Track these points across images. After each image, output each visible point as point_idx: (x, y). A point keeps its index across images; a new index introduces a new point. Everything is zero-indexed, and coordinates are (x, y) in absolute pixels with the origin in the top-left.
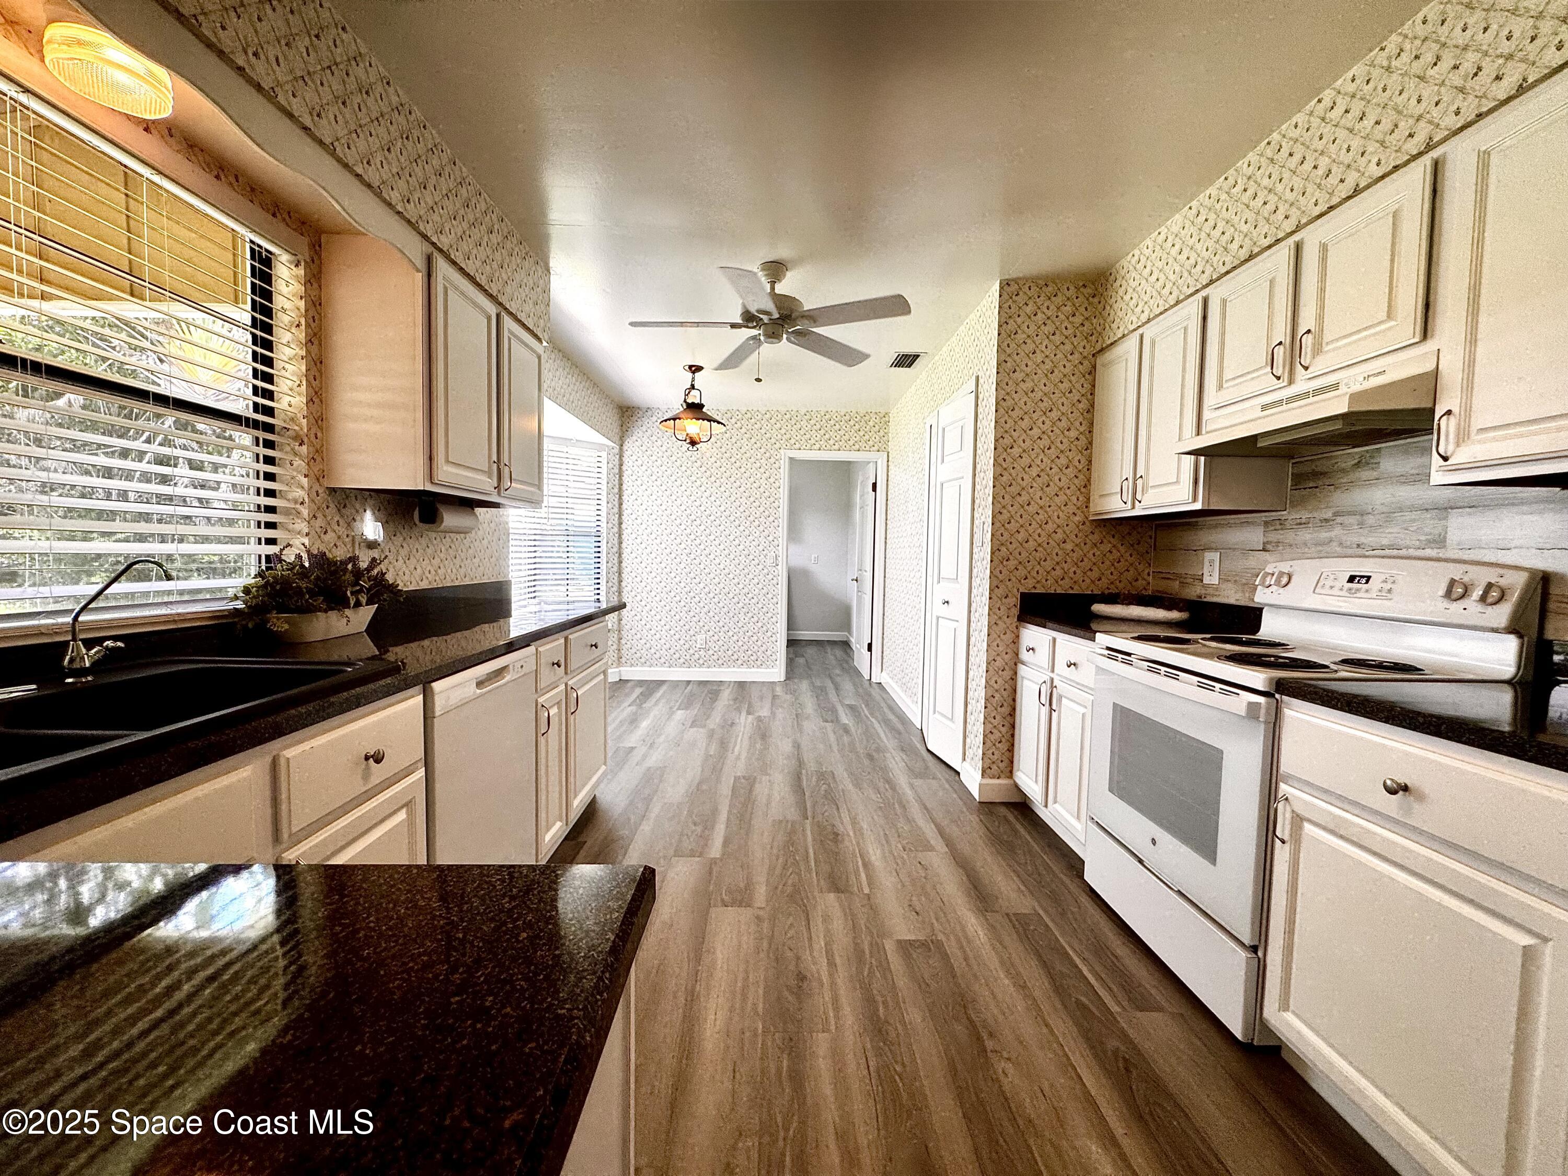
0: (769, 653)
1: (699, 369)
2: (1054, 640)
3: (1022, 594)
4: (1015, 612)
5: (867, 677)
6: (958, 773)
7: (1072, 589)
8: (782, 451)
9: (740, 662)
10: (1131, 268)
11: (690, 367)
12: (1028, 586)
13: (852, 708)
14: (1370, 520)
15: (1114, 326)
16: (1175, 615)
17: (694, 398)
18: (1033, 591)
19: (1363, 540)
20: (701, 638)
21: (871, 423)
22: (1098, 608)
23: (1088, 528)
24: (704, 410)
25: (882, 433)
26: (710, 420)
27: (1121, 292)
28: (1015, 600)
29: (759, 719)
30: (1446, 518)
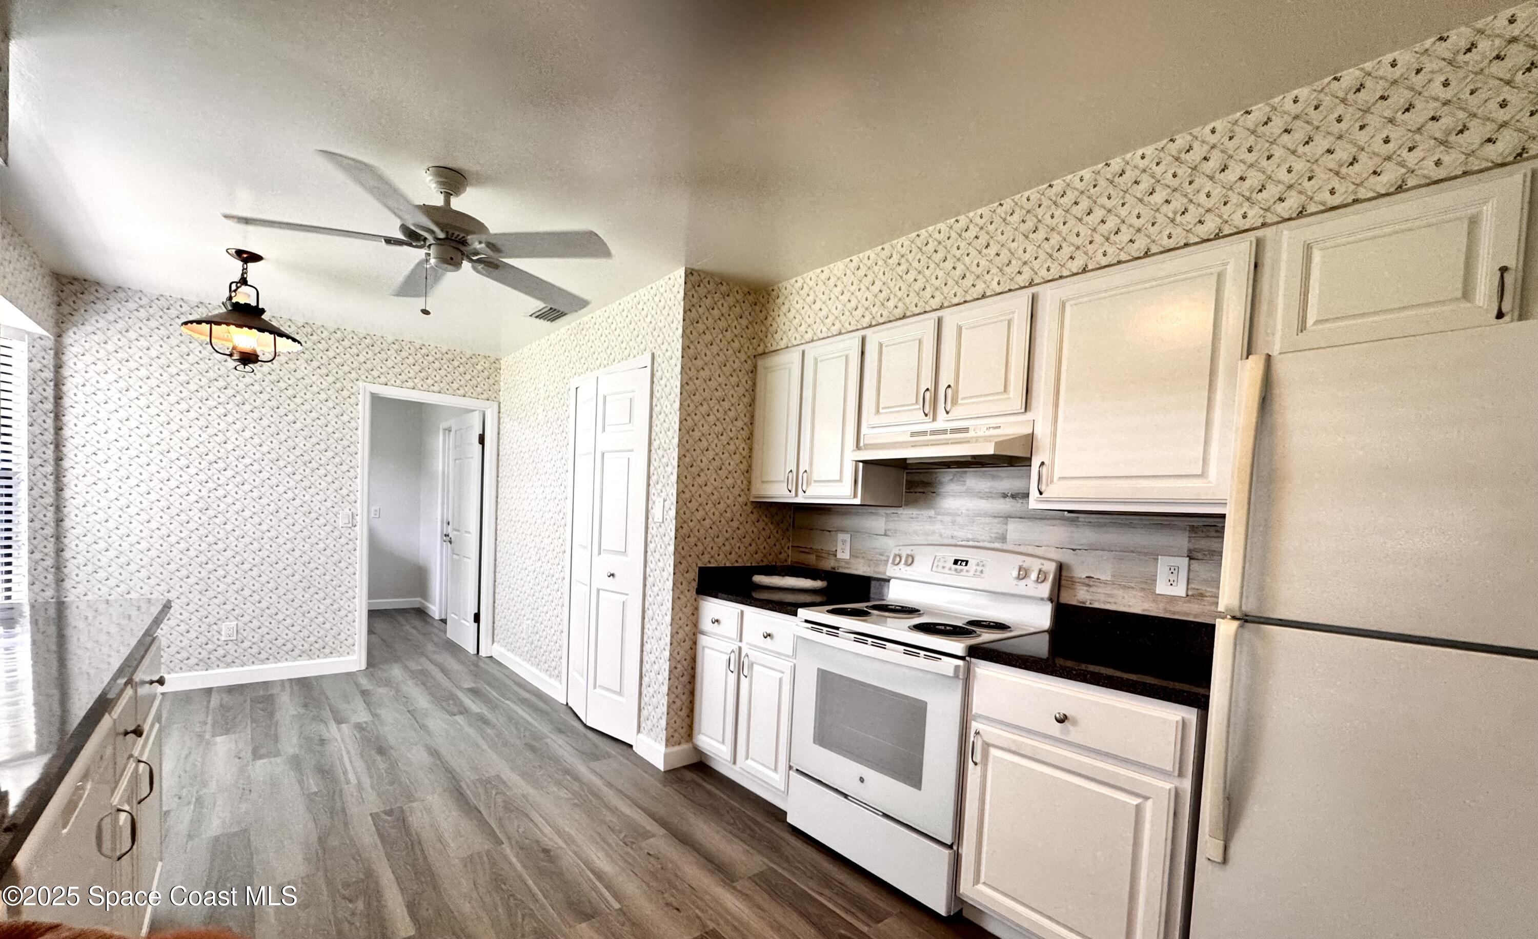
0: (343, 637)
1: (255, 258)
2: (742, 612)
3: (700, 568)
4: (695, 585)
5: (472, 650)
6: (631, 746)
7: (737, 561)
8: (360, 383)
9: (297, 652)
10: (794, 291)
11: (239, 253)
12: (704, 561)
13: (472, 691)
14: (960, 520)
15: (777, 337)
16: (818, 584)
17: (244, 296)
18: (709, 565)
19: (955, 534)
20: (227, 627)
21: (479, 367)
22: (759, 579)
23: (749, 508)
24: (263, 317)
25: (491, 381)
26: (277, 333)
27: (784, 309)
28: (694, 574)
29: (359, 727)
30: (1006, 524)
